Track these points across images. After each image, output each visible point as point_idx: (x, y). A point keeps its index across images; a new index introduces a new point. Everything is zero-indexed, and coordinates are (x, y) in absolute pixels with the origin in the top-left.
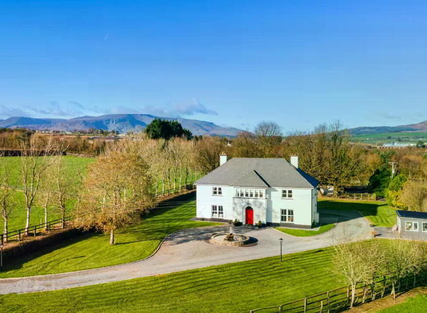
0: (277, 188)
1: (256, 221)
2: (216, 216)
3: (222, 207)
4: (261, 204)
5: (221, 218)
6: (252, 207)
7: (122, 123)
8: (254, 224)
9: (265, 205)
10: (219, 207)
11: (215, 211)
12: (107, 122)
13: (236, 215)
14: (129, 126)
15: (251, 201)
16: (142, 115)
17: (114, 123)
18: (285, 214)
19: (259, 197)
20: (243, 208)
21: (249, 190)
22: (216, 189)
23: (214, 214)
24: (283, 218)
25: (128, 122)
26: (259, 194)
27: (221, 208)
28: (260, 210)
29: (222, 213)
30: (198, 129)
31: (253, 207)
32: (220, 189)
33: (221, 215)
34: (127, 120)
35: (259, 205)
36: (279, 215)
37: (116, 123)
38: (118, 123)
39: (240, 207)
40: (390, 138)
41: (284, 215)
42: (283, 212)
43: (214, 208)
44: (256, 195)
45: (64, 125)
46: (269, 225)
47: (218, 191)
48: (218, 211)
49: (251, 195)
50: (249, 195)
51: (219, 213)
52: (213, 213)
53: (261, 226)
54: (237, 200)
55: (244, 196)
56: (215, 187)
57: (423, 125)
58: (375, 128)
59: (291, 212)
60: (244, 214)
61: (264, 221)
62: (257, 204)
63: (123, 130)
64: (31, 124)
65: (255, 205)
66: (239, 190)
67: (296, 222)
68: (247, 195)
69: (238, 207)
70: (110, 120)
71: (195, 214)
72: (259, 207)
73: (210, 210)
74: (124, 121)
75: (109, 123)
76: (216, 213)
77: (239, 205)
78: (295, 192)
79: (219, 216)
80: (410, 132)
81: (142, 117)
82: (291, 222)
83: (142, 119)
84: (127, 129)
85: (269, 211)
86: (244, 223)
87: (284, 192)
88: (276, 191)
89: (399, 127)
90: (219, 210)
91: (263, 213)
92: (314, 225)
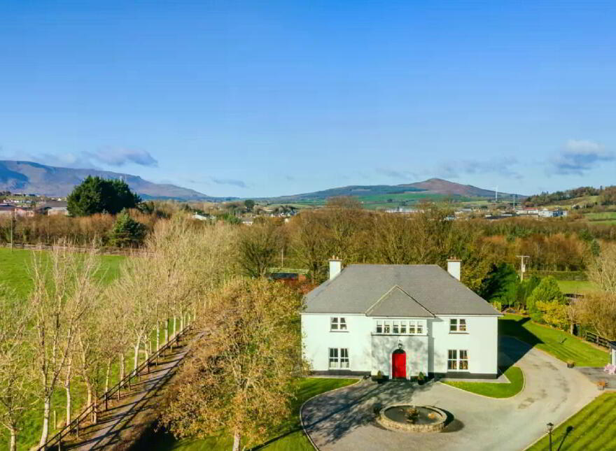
0: (441, 317)
1: (410, 373)
2: (337, 366)
3: (346, 350)
4: (420, 344)
5: (344, 368)
6: (404, 350)
8: (408, 378)
9: (426, 346)
10: (342, 350)
11: (334, 358)
13: (375, 363)
15: (403, 339)
16: (19, 163)
18: (455, 357)
19: (416, 333)
20: (389, 353)
21: (399, 322)
22: (335, 320)
23: (333, 363)
24: (451, 365)
26: (416, 328)
27: (345, 353)
28: (418, 354)
29: (347, 360)
31: (406, 349)
32: (343, 320)
33: (345, 363)
35: (416, 347)
36: (445, 359)
39: (383, 350)
40: (390, 201)
41: (452, 360)
42: (452, 354)
43: (333, 352)
44: (412, 330)
46: (432, 376)
47: (339, 323)
48: (339, 358)
49: (403, 330)
50: (399, 330)
51: (342, 360)
52: (331, 360)
53: (424, 381)
54: (377, 340)
55: (391, 332)
56: (335, 316)
57: (428, 183)
58: (370, 187)
59: (463, 354)
60: (391, 362)
61: (425, 372)
62: (413, 344)
65: (410, 346)
66: (383, 322)
67: (472, 370)
68: (396, 330)
69: (381, 351)
72: (416, 350)
73: (325, 356)
76: (336, 360)
77: (381, 347)
78: (471, 321)
79: (341, 366)
80: (414, 193)
81: (20, 166)
82: (464, 371)
83: (20, 170)
86: (391, 377)
87: (454, 321)
88: (441, 321)
89: (399, 187)
90: (342, 355)
91: (424, 359)
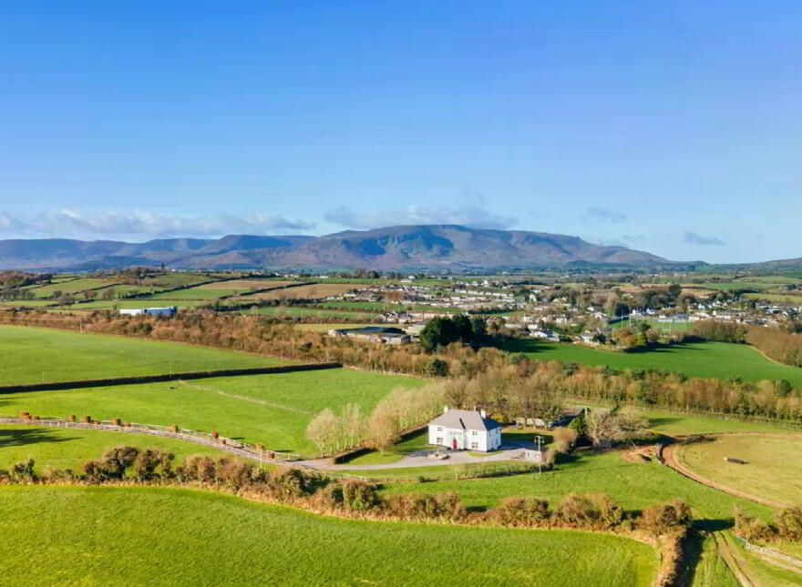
1: (458, 447)
2: (439, 444)
4: (461, 438)
6: (457, 440)
7: (410, 241)
8: (457, 449)
9: (463, 439)
10: (441, 438)
12: (383, 241)
13: (448, 444)
14: (423, 248)
15: (456, 437)
16: (444, 226)
17: (396, 242)
18: (474, 444)
19: (460, 435)
20: (452, 440)
21: (455, 430)
24: (473, 447)
25: (420, 239)
26: (460, 433)
28: (461, 442)
29: (442, 442)
30: (549, 251)
34: (417, 237)
36: (471, 445)
37: (399, 242)
38: (403, 241)
44: (458, 433)
45: (312, 248)
46: (465, 450)
49: (456, 434)
52: (438, 441)
53: (460, 450)
54: (449, 436)
55: (453, 434)
56: (439, 427)
59: (477, 444)
60: (453, 443)
61: (462, 448)
62: (459, 438)
63: (410, 255)
64: (258, 247)
66: (451, 430)
67: (479, 449)
69: (450, 439)
70: (388, 237)
71: (428, 441)
72: (461, 440)
73: (436, 440)
74: (413, 239)
75: (386, 243)
78: (479, 432)
81: (445, 230)
82: (476, 449)
83: (445, 234)
84: (418, 253)
85: (465, 442)
86: (452, 449)
87: (474, 432)
88: (469, 431)
91: (463, 444)
92: (488, 451)
